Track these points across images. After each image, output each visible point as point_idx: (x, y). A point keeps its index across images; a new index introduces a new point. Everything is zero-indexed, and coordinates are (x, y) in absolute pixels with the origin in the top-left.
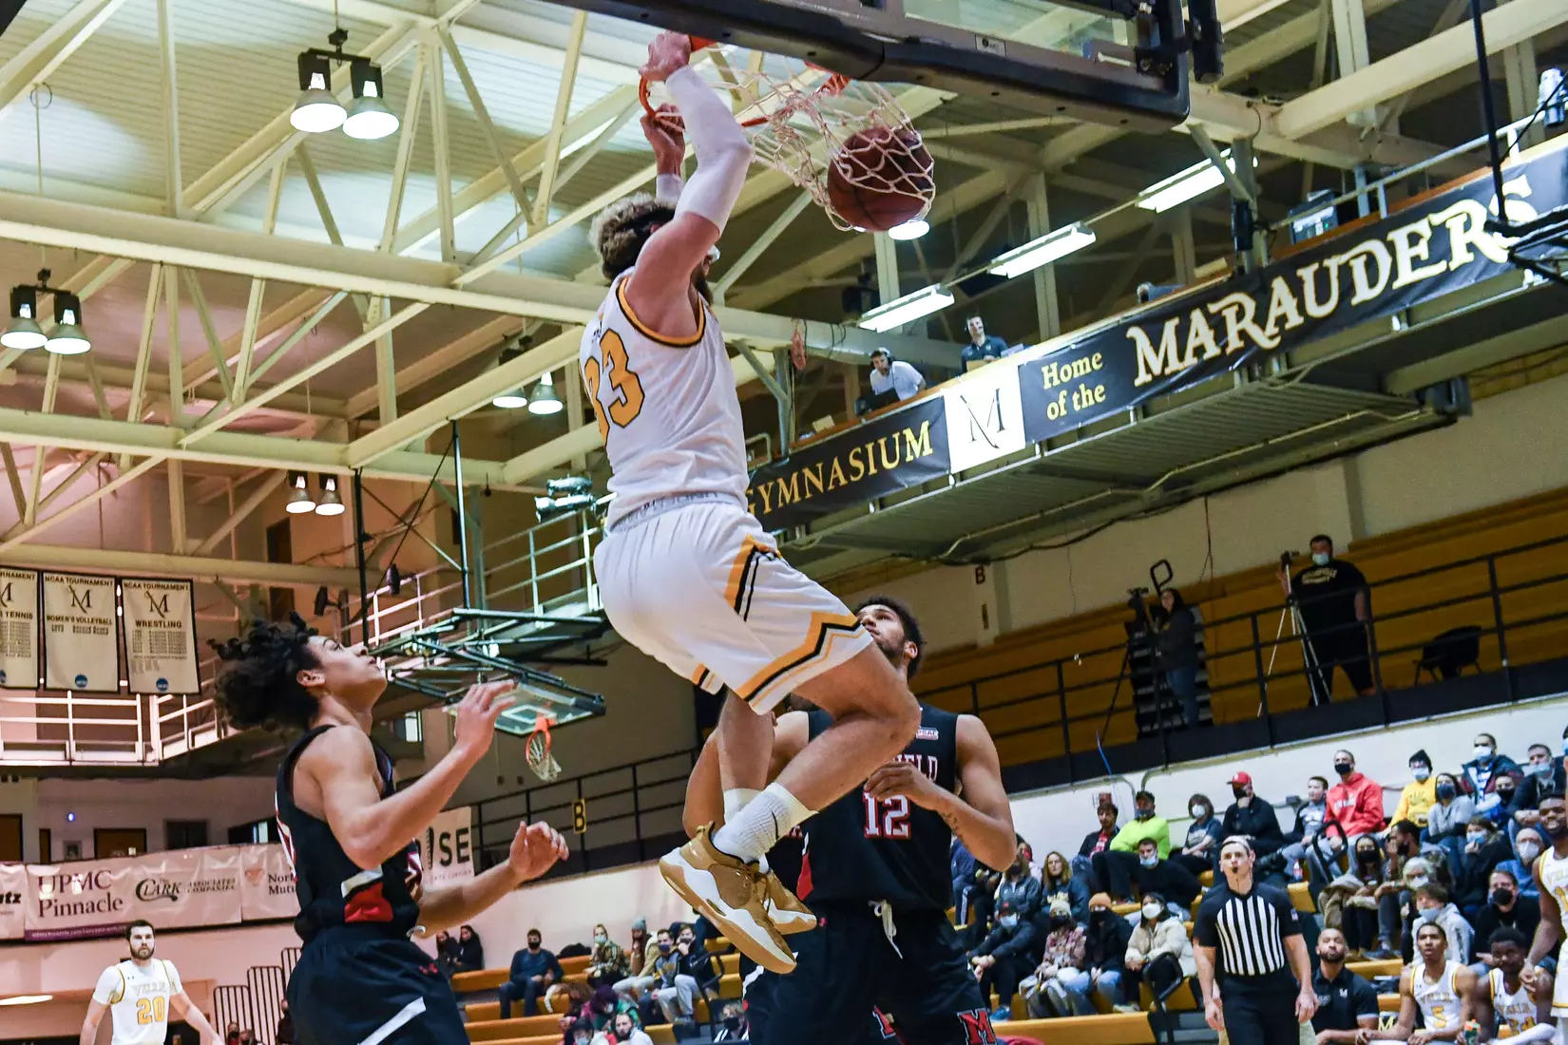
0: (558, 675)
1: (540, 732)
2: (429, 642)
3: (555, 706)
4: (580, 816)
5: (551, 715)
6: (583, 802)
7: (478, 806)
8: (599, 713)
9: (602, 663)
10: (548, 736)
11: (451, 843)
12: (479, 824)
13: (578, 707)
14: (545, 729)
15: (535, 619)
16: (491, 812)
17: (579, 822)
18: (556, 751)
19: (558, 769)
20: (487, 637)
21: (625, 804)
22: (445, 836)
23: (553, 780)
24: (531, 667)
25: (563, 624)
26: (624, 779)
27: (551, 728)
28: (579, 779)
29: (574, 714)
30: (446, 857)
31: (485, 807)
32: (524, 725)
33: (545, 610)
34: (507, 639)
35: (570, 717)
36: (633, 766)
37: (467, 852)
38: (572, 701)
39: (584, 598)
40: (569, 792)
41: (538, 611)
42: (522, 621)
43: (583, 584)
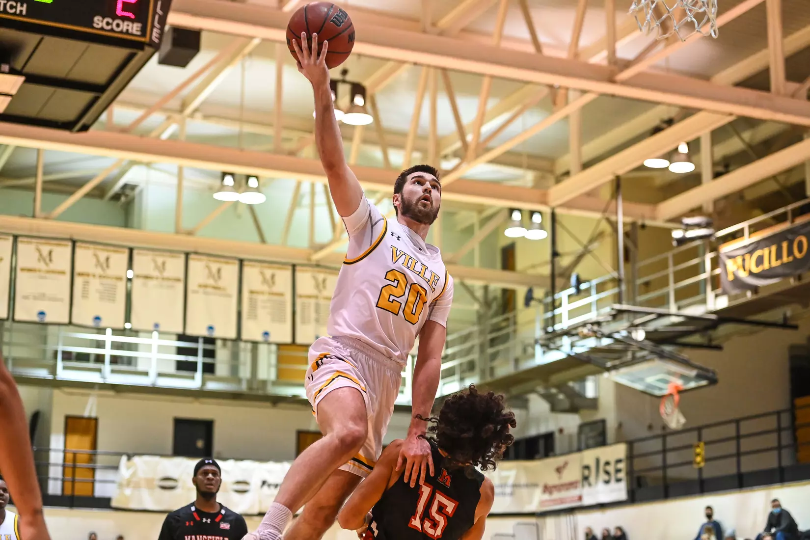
0: (686, 354)
1: (671, 395)
2: (595, 328)
3: (682, 377)
4: (698, 454)
5: (679, 382)
6: (702, 444)
7: (630, 444)
8: (713, 381)
9: (719, 348)
10: (676, 397)
11: (611, 469)
12: (631, 457)
13: (699, 377)
14: (674, 391)
15: (669, 315)
16: (639, 448)
17: (699, 459)
18: (683, 408)
19: (683, 420)
20: (637, 326)
21: (730, 447)
22: (607, 463)
23: (680, 427)
24: (667, 348)
25: (691, 319)
26: (731, 430)
27: (680, 392)
28: (699, 429)
29: (696, 382)
30: (606, 477)
31: (636, 445)
32: (660, 389)
33: (679, 308)
34: (651, 327)
35: (692, 385)
36: (737, 422)
37: (622, 475)
38: (693, 373)
39: (704, 301)
40: (692, 438)
41: (673, 308)
42: (660, 316)
43: (705, 292)
